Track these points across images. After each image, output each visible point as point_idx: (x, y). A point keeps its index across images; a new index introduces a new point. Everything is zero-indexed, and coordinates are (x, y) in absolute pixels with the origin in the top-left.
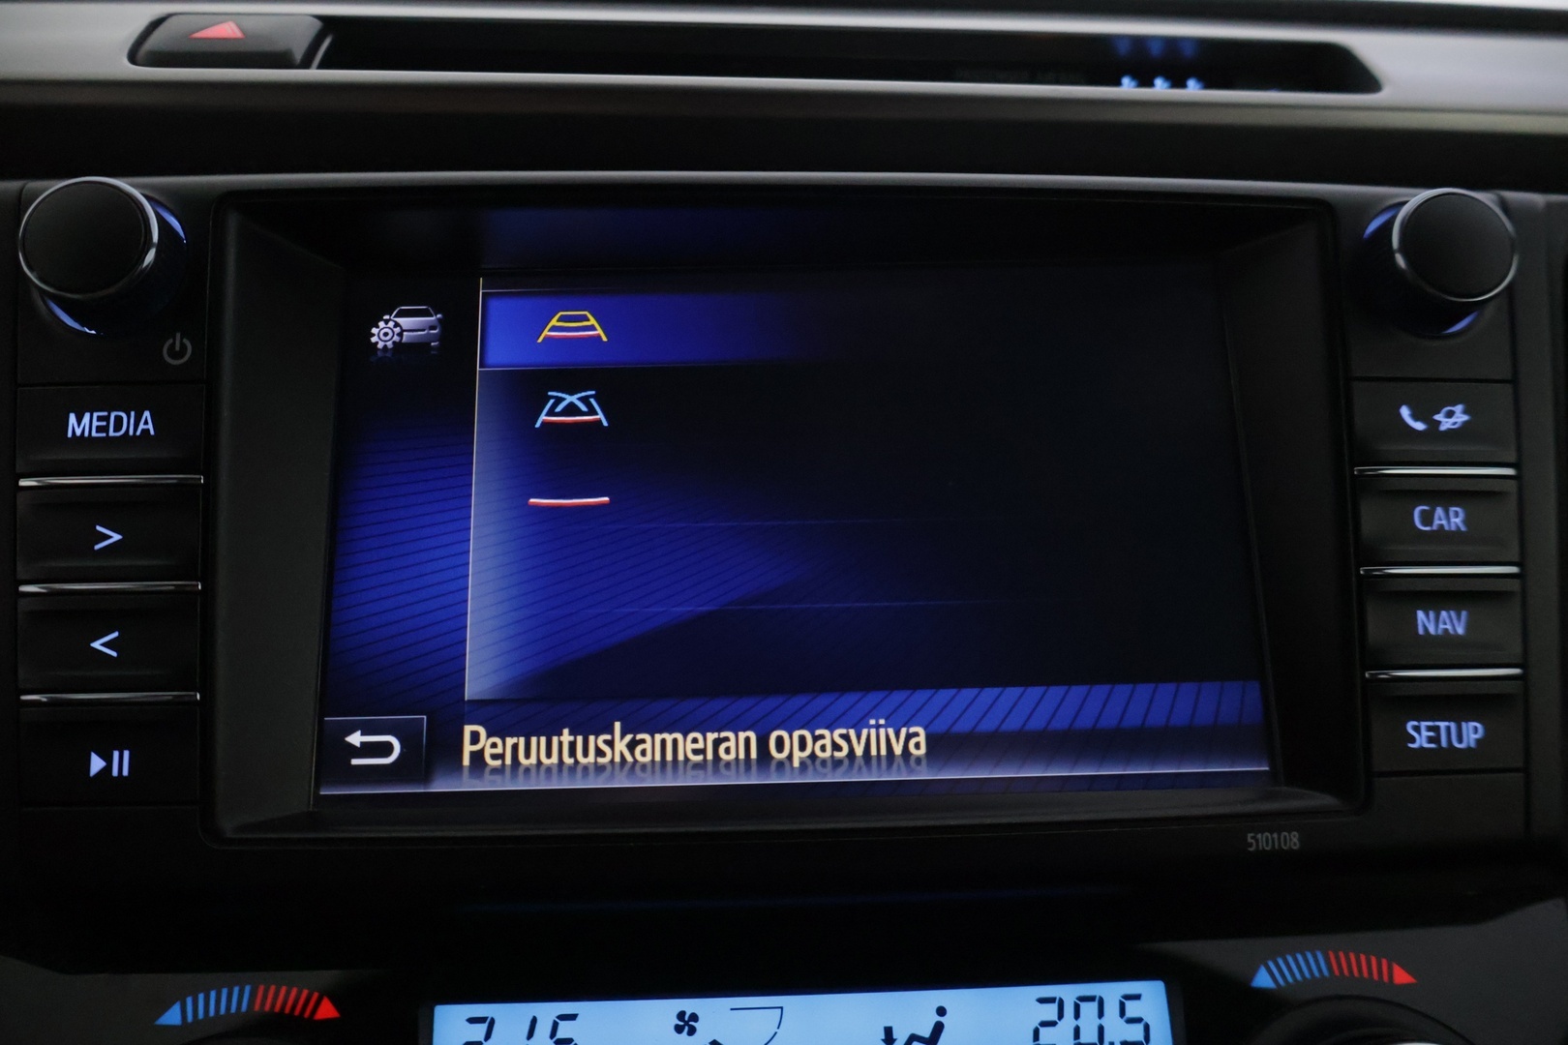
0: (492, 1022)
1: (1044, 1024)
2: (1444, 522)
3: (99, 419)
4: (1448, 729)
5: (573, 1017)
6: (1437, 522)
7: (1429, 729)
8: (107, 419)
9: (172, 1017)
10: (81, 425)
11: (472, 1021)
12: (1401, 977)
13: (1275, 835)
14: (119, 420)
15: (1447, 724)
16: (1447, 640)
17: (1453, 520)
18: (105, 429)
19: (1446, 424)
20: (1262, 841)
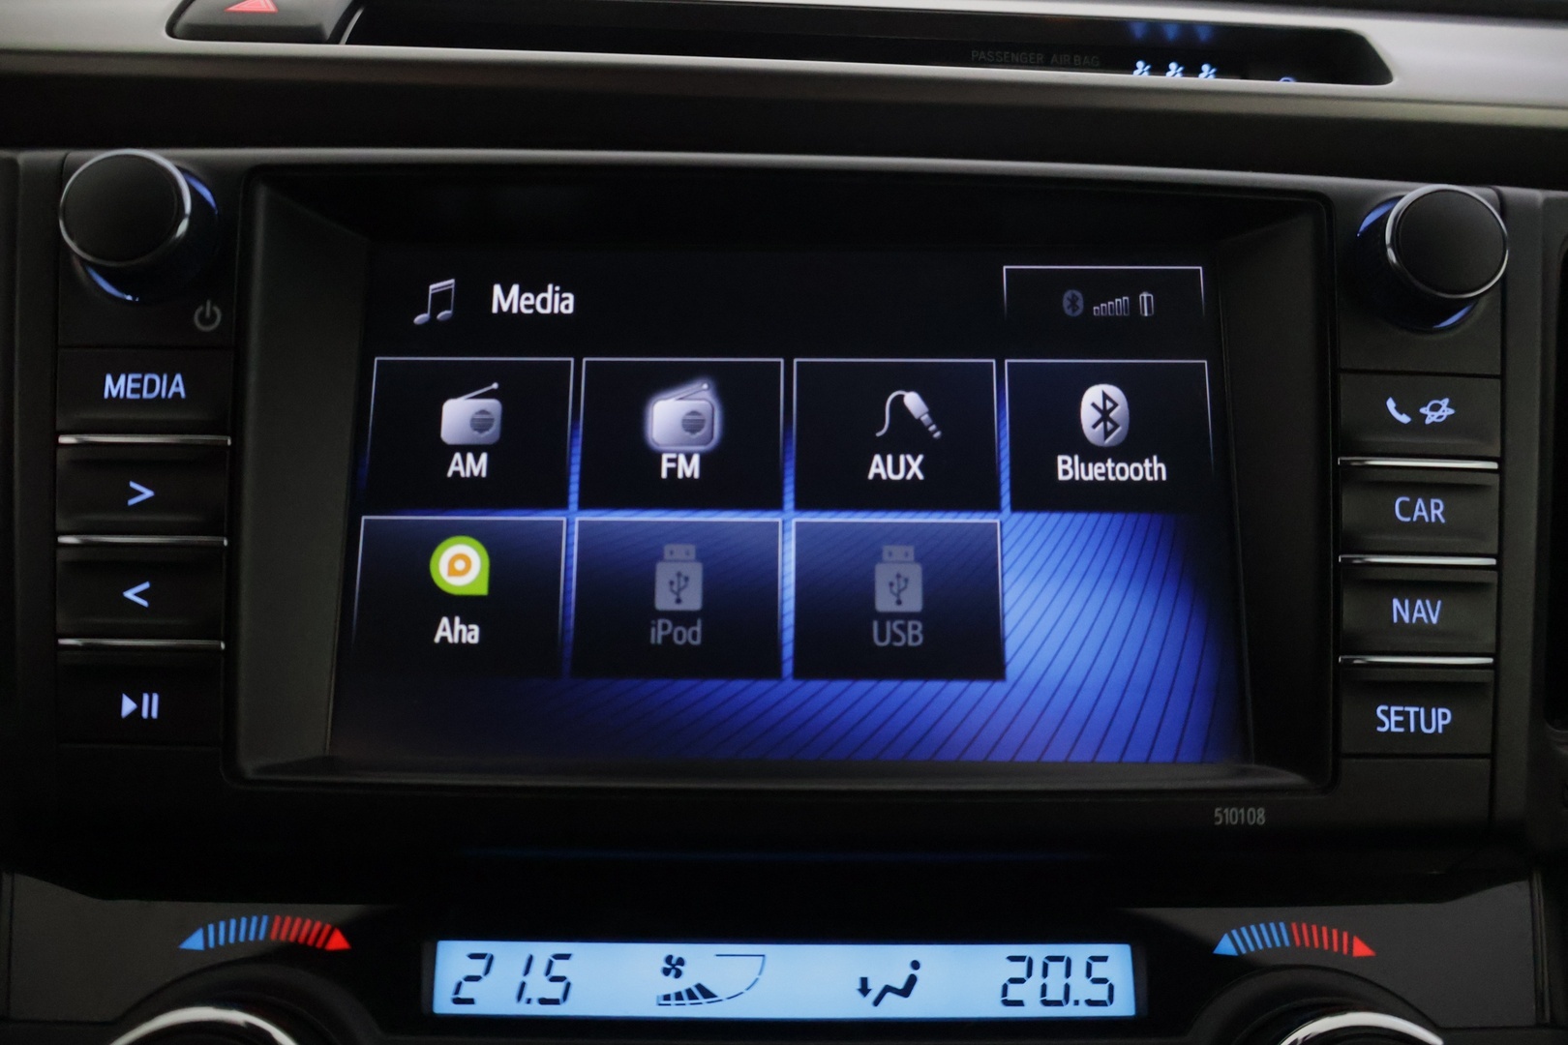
0: (491, 959)
1: (1013, 981)
2: (1424, 513)
3: (134, 381)
4: (1417, 714)
5: (566, 957)
6: (1417, 513)
7: (1397, 713)
8: (141, 381)
9: (195, 942)
10: (117, 387)
11: (473, 956)
12: (1361, 949)
13: (1242, 811)
14: (152, 383)
15: (1417, 709)
16: (1420, 629)
17: (1433, 512)
18: (139, 391)
19: (1432, 418)
20: (1228, 816)
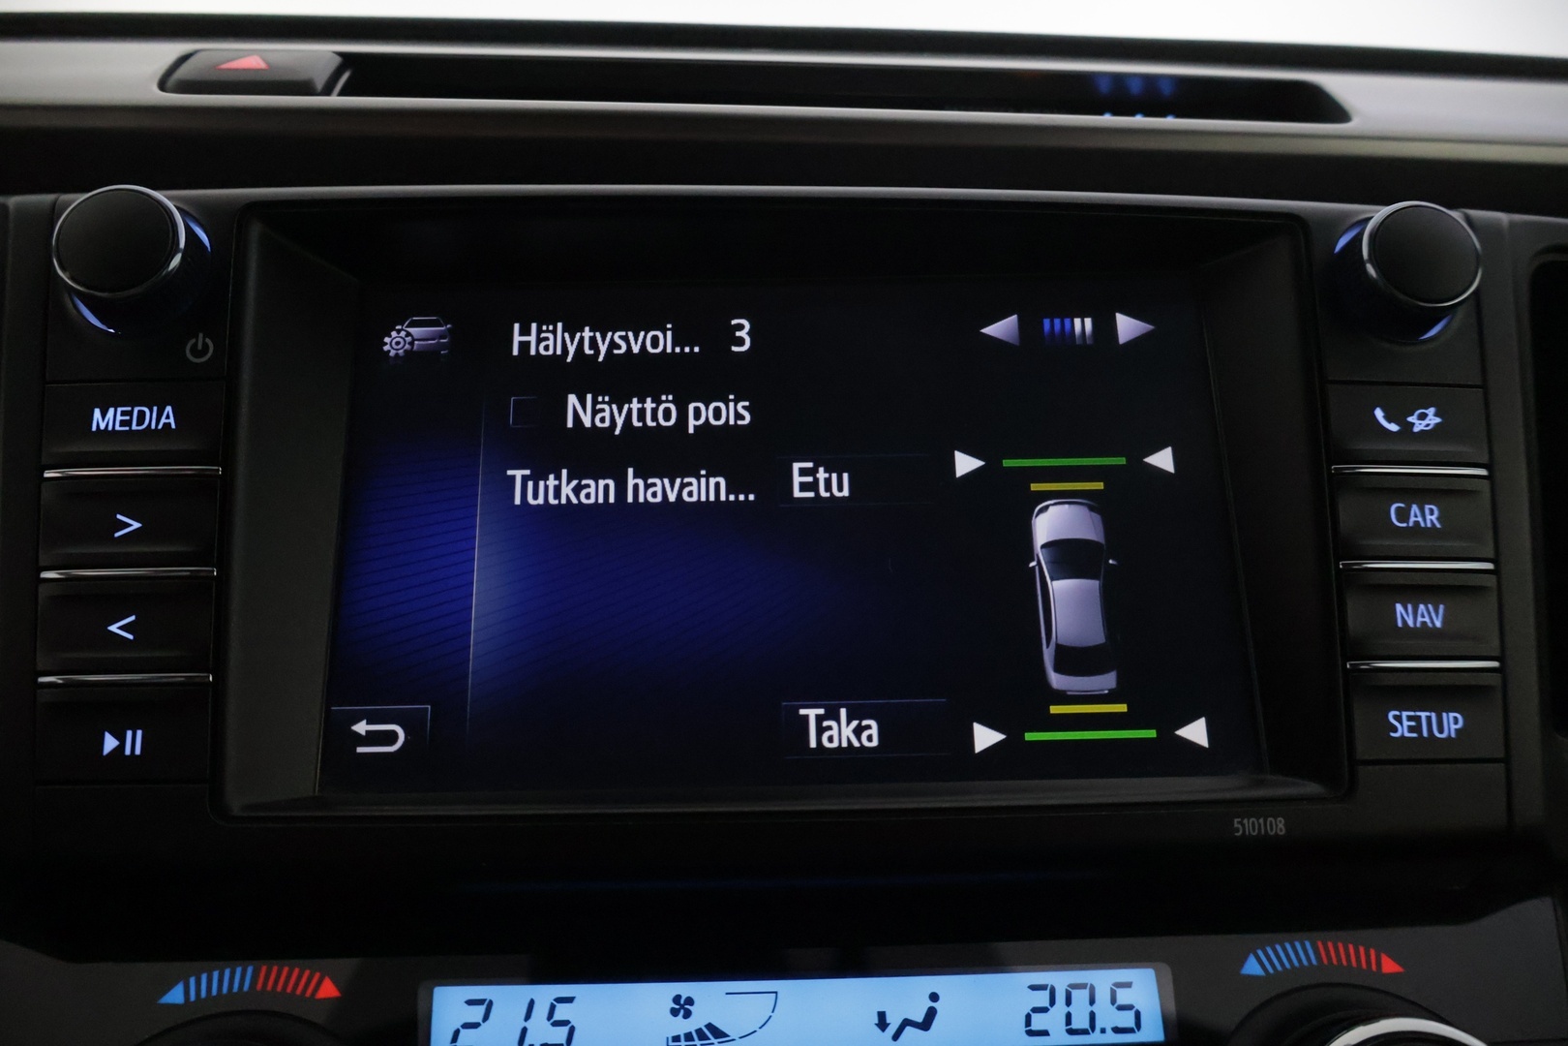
0: (491, 1003)
1: (1036, 1010)
2: (1420, 519)
3: (123, 413)
4: (1429, 719)
5: (569, 1000)
6: (1412, 519)
7: (1410, 718)
8: (130, 414)
9: (175, 996)
10: (103, 420)
11: (470, 1002)
12: (1389, 966)
13: (1261, 821)
14: (142, 415)
15: (1428, 714)
16: (1425, 632)
17: (1428, 517)
18: (128, 423)
19: (1419, 426)
20: (1247, 826)
